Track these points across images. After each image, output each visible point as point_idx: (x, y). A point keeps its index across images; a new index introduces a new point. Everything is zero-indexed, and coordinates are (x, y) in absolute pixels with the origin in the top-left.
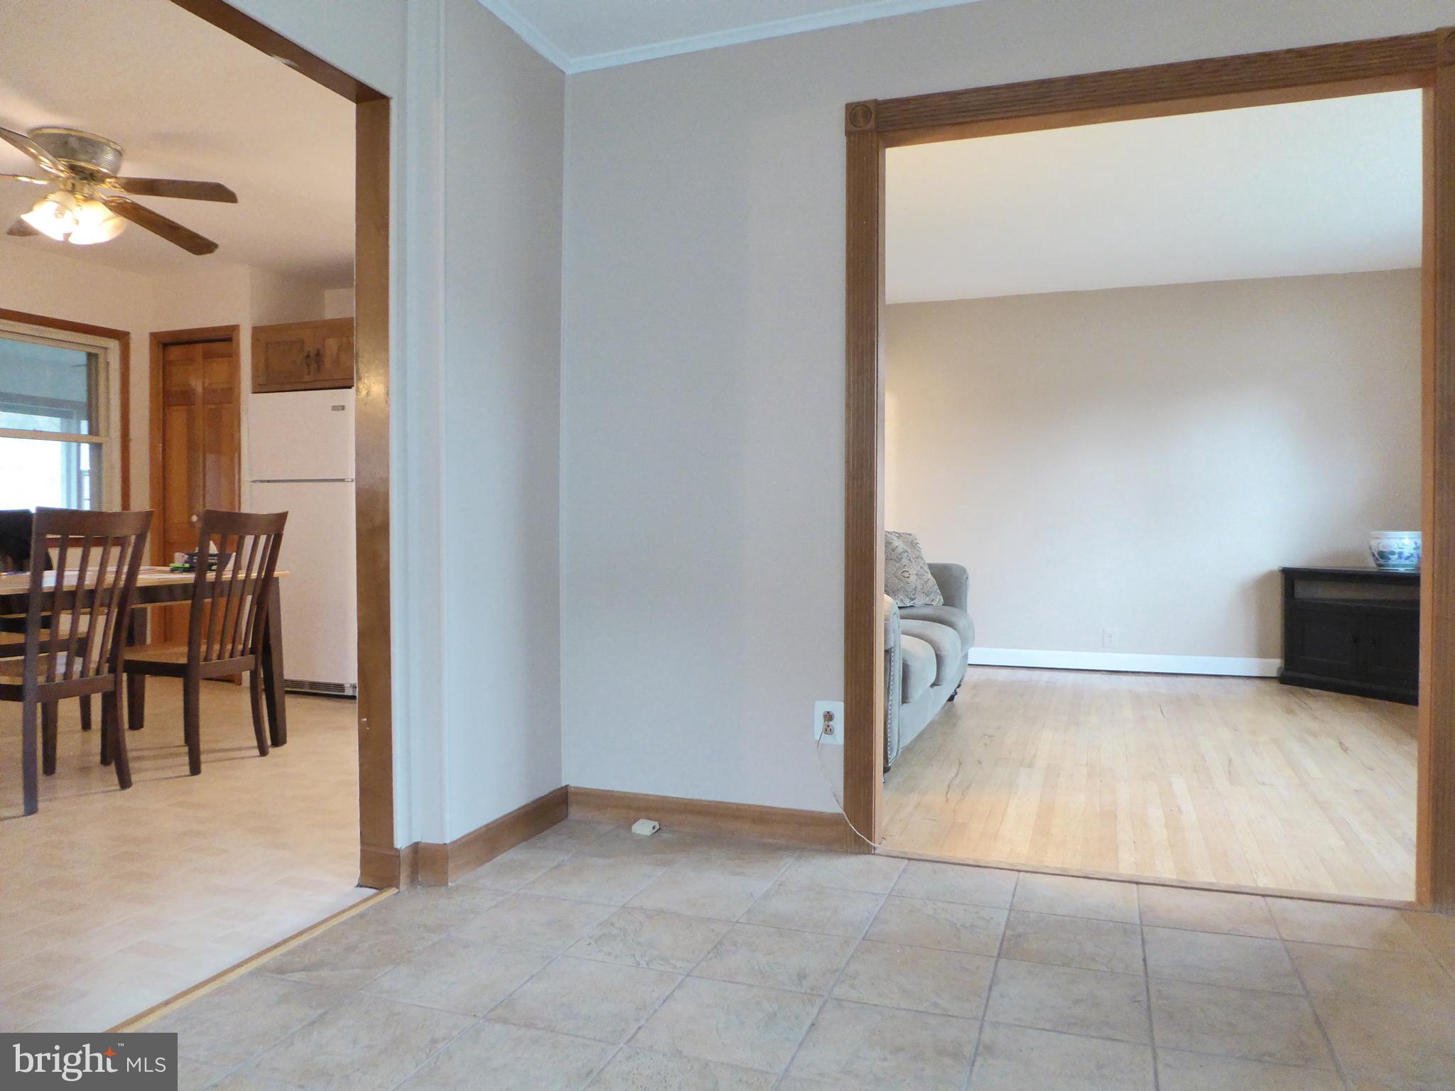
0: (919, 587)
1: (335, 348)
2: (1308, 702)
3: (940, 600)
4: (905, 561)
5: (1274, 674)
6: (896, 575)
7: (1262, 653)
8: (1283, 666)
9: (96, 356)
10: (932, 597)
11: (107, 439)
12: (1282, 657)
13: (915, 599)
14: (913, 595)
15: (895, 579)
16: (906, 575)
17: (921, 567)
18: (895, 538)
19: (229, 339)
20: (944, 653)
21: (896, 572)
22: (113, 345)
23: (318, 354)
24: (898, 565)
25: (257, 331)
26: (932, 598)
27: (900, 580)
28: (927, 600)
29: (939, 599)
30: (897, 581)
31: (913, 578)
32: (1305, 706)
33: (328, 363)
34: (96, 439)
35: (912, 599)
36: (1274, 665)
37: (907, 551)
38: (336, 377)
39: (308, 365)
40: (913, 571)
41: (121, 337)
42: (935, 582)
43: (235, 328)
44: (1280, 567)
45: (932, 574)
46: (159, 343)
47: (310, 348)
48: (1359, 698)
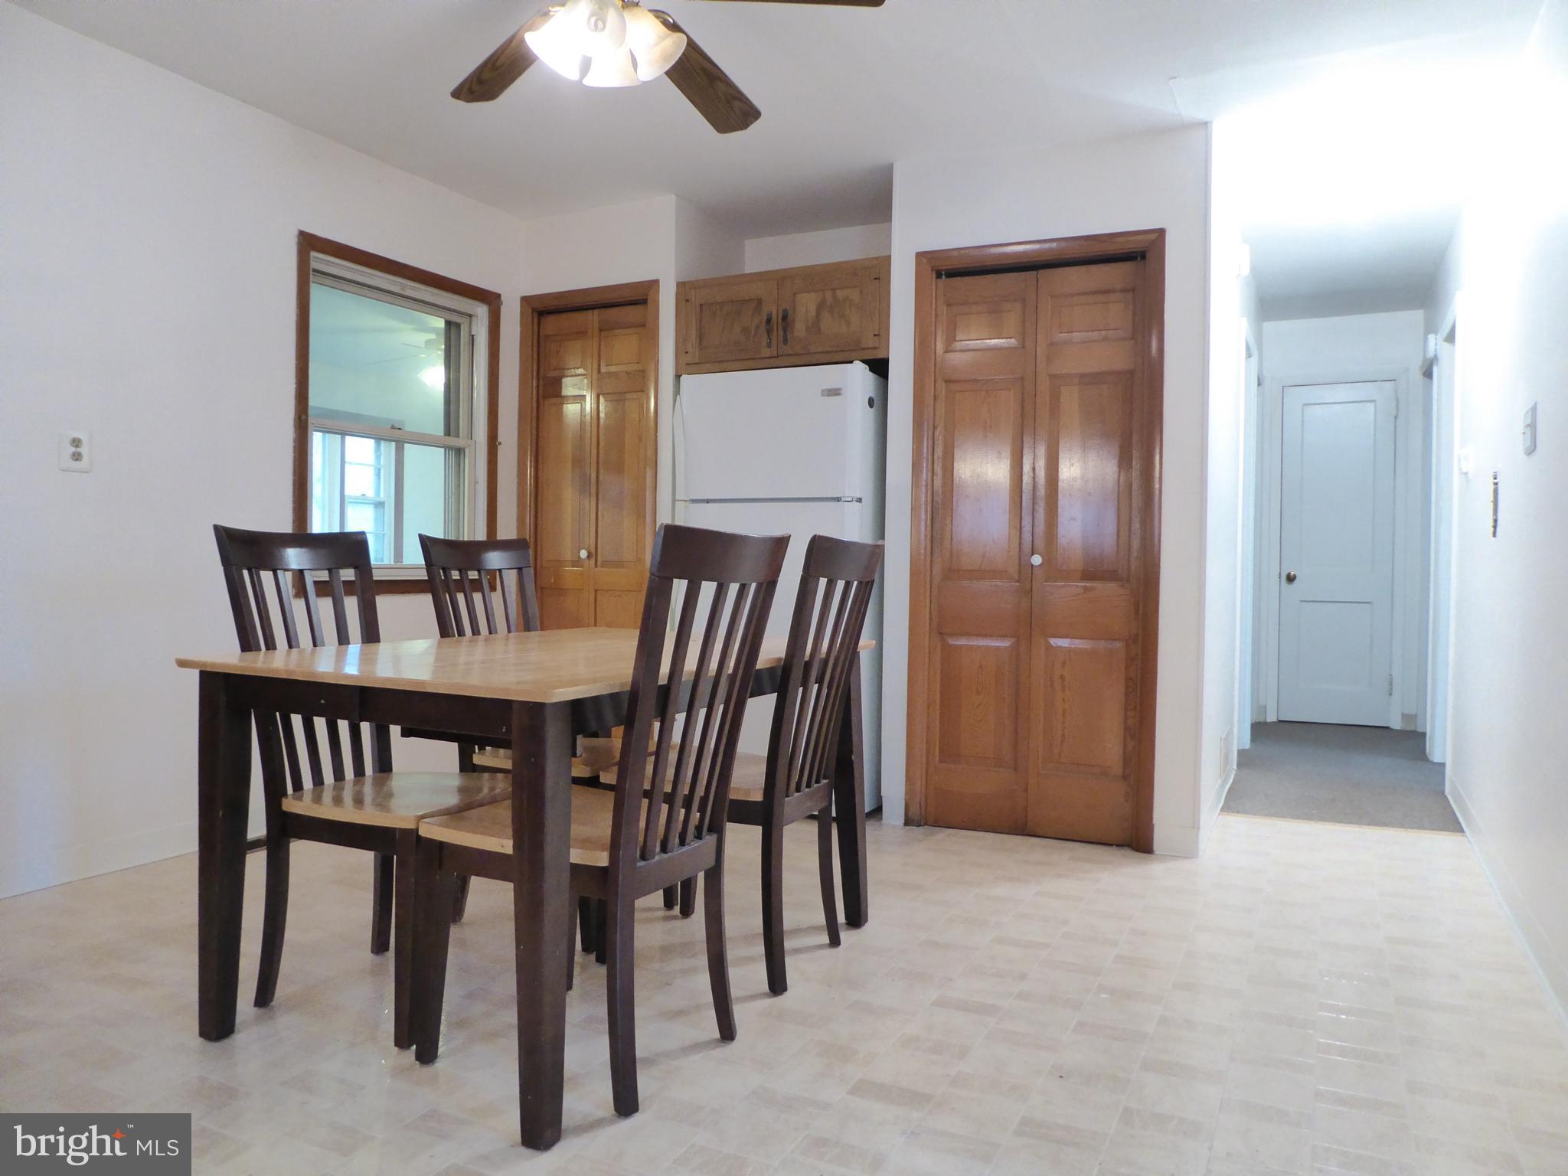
1: (812, 308)
9: (458, 325)
11: (469, 442)
19: (643, 302)
22: (481, 311)
23: (785, 318)
25: (684, 289)
33: (800, 329)
34: (453, 441)
38: (813, 349)
39: (769, 332)
41: (490, 299)
43: (654, 284)
46: (534, 310)
47: (772, 308)
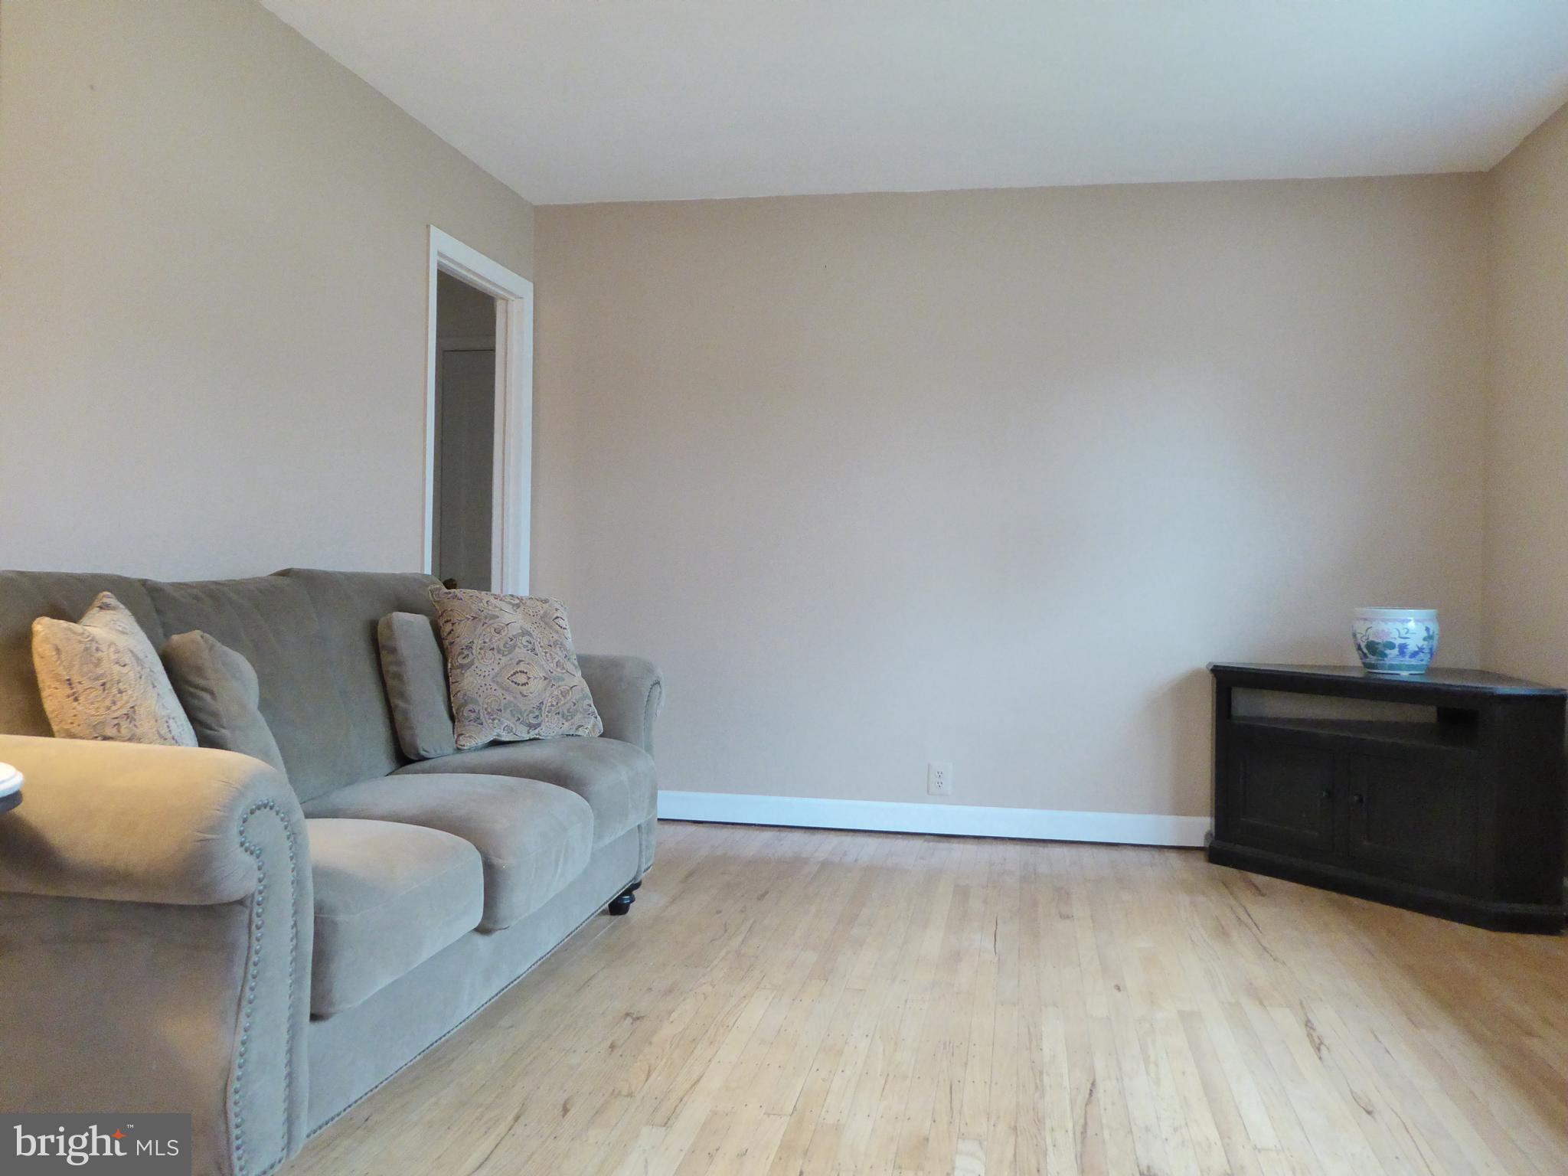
0: (549, 701)
2: (1250, 907)
3: (594, 726)
4: (521, 652)
5: (1200, 842)
6: (499, 679)
7: (1180, 808)
8: (1213, 831)
10: (578, 719)
12: (1211, 815)
13: (539, 725)
14: (537, 717)
15: (495, 686)
16: (522, 679)
17: (558, 664)
18: (508, 608)
20: (506, 861)
21: (497, 675)
24: (504, 660)
26: (577, 723)
27: (507, 690)
28: (566, 727)
29: (594, 724)
30: (500, 692)
31: (536, 686)
32: (1244, 917)
35: (532, 727)
36: (1198, 828)
37: (530, 635)
40: (536, 672)
42: (587, 690)
44: (1210, 663)
45: (584, 676)
48: (1334, 895)
